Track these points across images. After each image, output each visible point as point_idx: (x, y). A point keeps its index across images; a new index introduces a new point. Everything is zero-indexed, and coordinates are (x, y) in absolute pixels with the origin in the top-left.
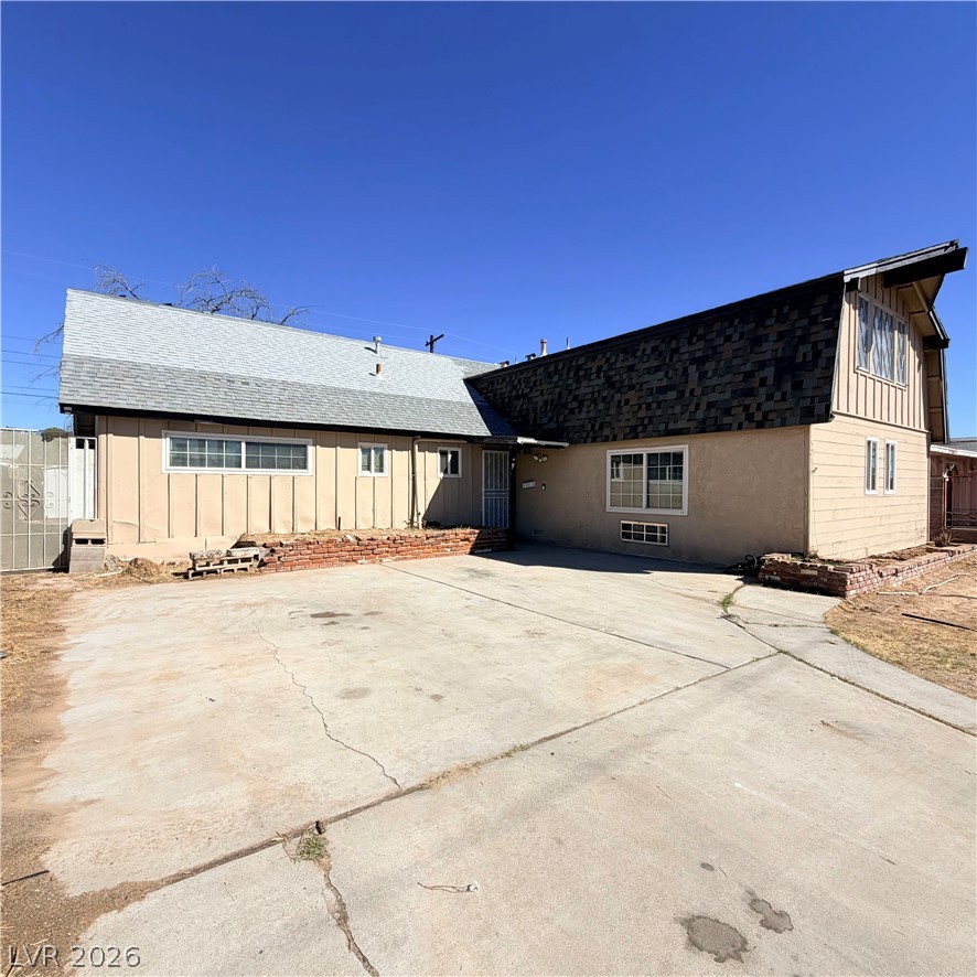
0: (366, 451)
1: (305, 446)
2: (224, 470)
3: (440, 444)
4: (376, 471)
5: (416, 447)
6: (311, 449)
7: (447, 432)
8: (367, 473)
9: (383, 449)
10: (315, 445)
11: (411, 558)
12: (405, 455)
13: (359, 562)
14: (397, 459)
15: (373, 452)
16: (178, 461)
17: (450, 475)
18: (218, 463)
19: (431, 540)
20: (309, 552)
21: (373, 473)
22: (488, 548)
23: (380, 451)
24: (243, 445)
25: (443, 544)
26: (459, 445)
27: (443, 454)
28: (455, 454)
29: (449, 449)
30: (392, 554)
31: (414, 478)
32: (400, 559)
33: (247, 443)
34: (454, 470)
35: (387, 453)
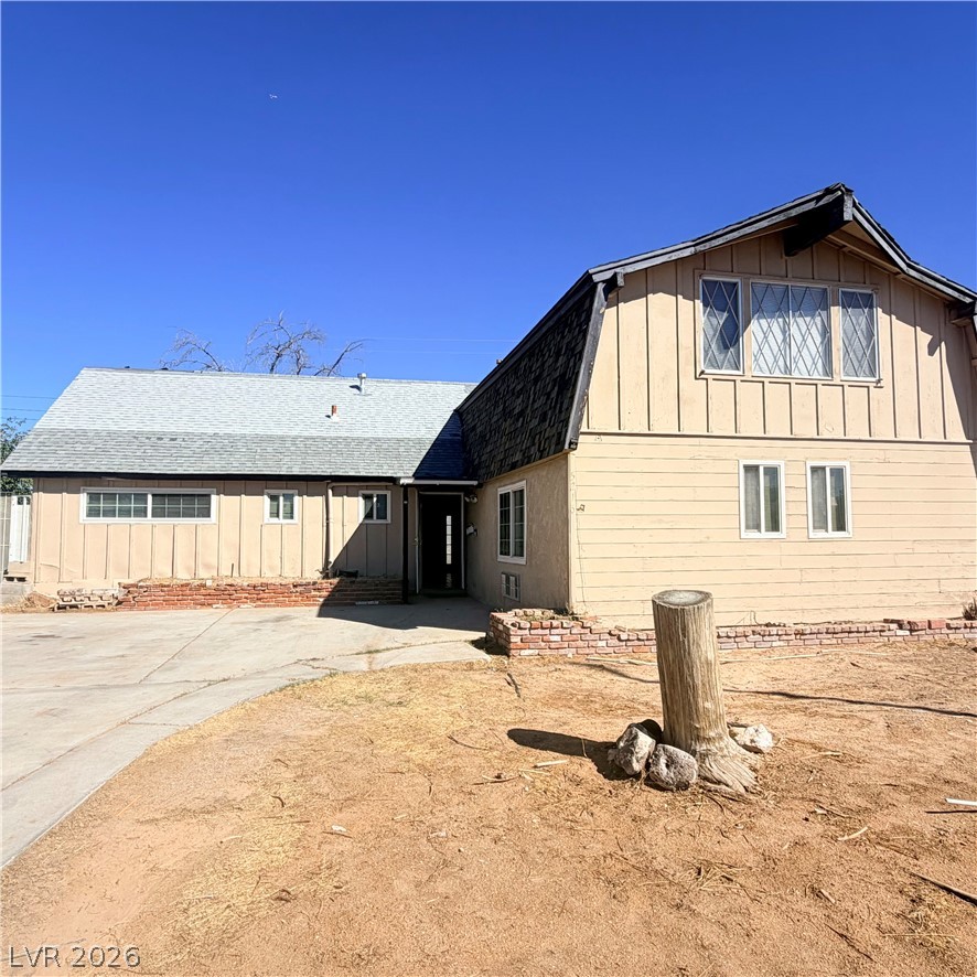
0: (274, 498)
1: (209, 496)
2: (133, 520)
3: (361, 488)
4: (285, 517)
5: (330, 492)
6: (214, 498)
7: (381, 475)
8: (275, 520)
9: (293, 496)
10: (218, 494)
11: (274, 606)
12: (320, 500)
13: (214, 606)
14: (309, 506)
15: (281, 498)
16: (93, 512)
17: (375, 521)
18: (125, 513)
19: (299, 589)
20: (163, 594)
21: (281, 520)
22: (377, 599)
23: (289, 498)
24: (150, 497)
25: (313, 593)
26: (387, 488)
27: (367, 498)
28: (382, 499)
29: (375, 493)
30: (252, 600)
31: (328, 524)
32: (260, 606)
33: (153, 495)
34: (382, 515)
35: (297, 499)
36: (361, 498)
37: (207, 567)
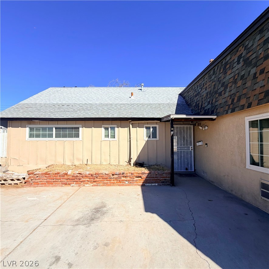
0: (107, 129)
1: (79, 128)
2: (47, 139)
3: (145, 123)
4: (111, 138)
5: (131, 126)
6: (81, 129)
7: (154, 117)
8: (107, 139)
9: (114, 128)
10: (82, 127)
11: (102, 185)
12: (126, 129)
13: (72, 185)
14: (121, 132)
15: (110, 129)
16: (31, 136)
17: (151, 139)
18: (44, 136)
19: (115, 176)
20: (46, 178)
21: (110, 139)
23: (113, 129)
24: (54, 129)
25: (123, 179)
26: (156, 123)
27: (148, 128)
28: (155, 129)
29: (151, 126)
30: (91, 182)
31: (130, 140)
32: (95, 185)
33: (56, 128)
34: (154, 135)
35: (116, 129)
36: (145, 129)
37: (78, 159)
